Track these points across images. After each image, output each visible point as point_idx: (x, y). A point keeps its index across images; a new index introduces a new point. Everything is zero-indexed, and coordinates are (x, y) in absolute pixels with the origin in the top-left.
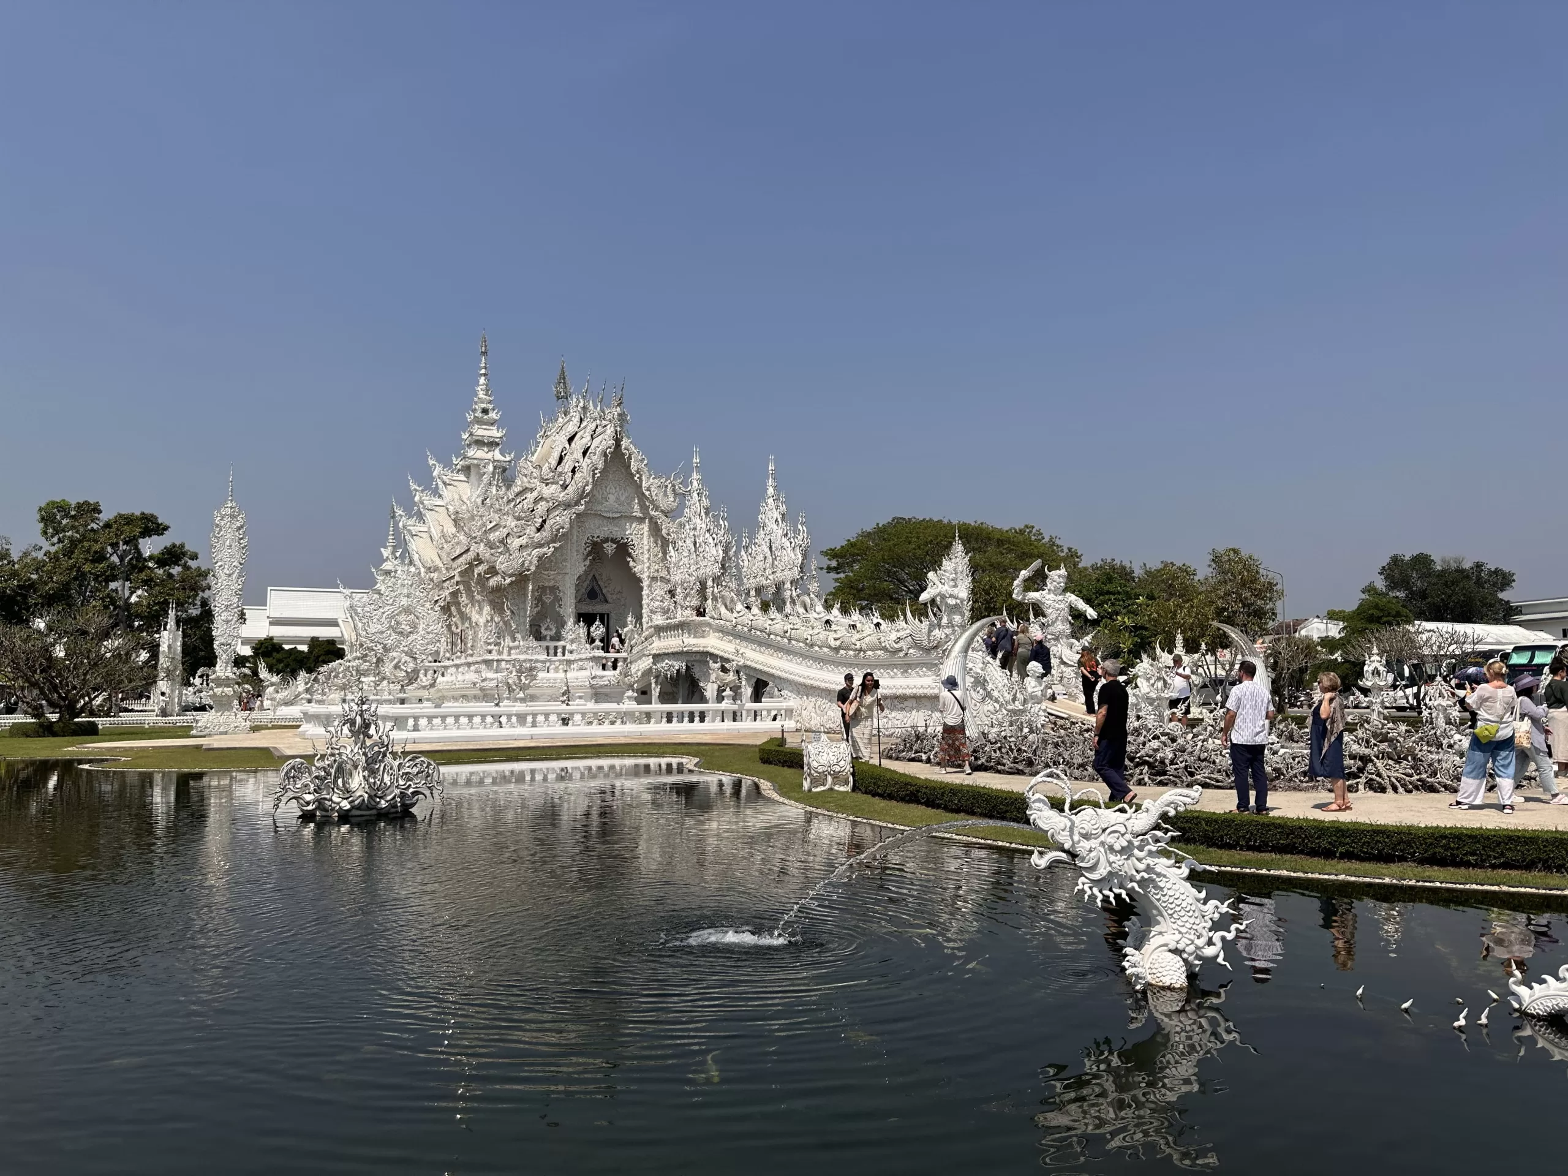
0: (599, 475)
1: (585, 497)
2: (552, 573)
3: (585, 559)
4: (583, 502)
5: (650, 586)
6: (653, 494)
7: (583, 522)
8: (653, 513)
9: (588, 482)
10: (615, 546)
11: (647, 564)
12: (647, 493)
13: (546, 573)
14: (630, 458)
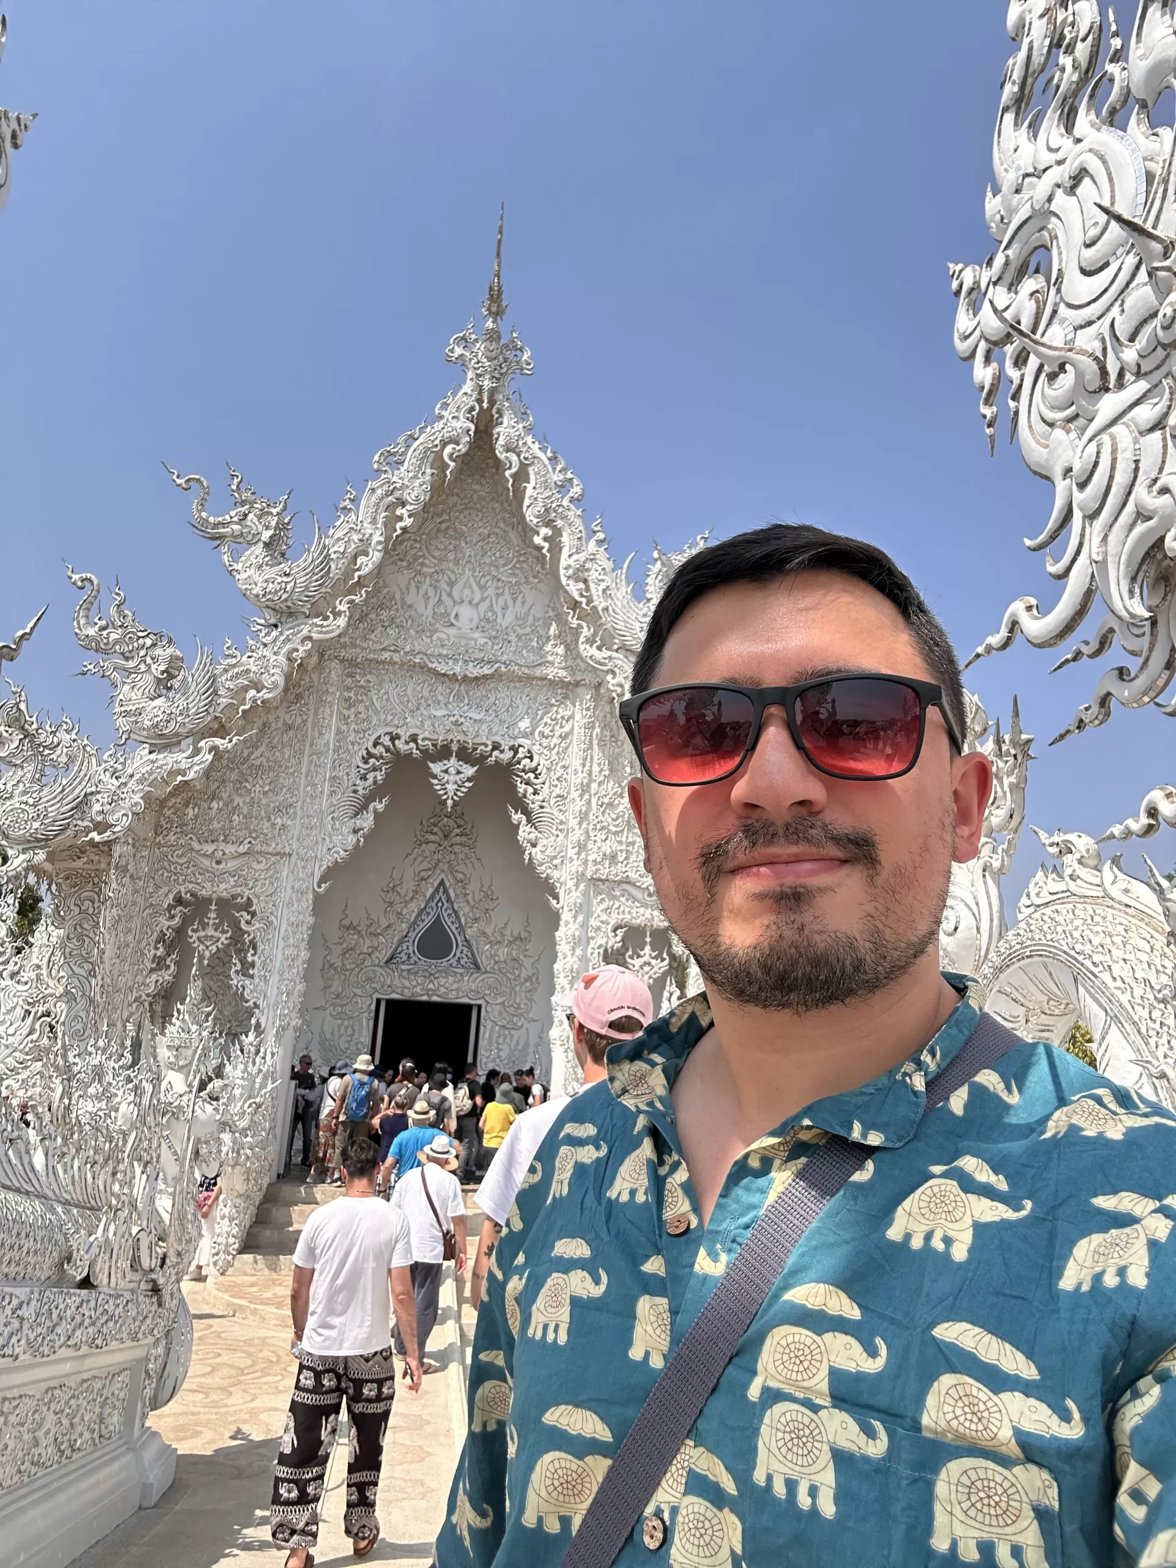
0: (408, 522)
1: (352, 591)
2: (230, 849)
3: (361, 809)
4: (343, 607)
5: (583, 909)
6: (596, 591)
7: (365, 690)
8: (589, 652)
9: (366, 542)
10: (469, 771)
11: (577, 835)
12: (574, 589)
13: (209, 848)
14: (521, 476)
